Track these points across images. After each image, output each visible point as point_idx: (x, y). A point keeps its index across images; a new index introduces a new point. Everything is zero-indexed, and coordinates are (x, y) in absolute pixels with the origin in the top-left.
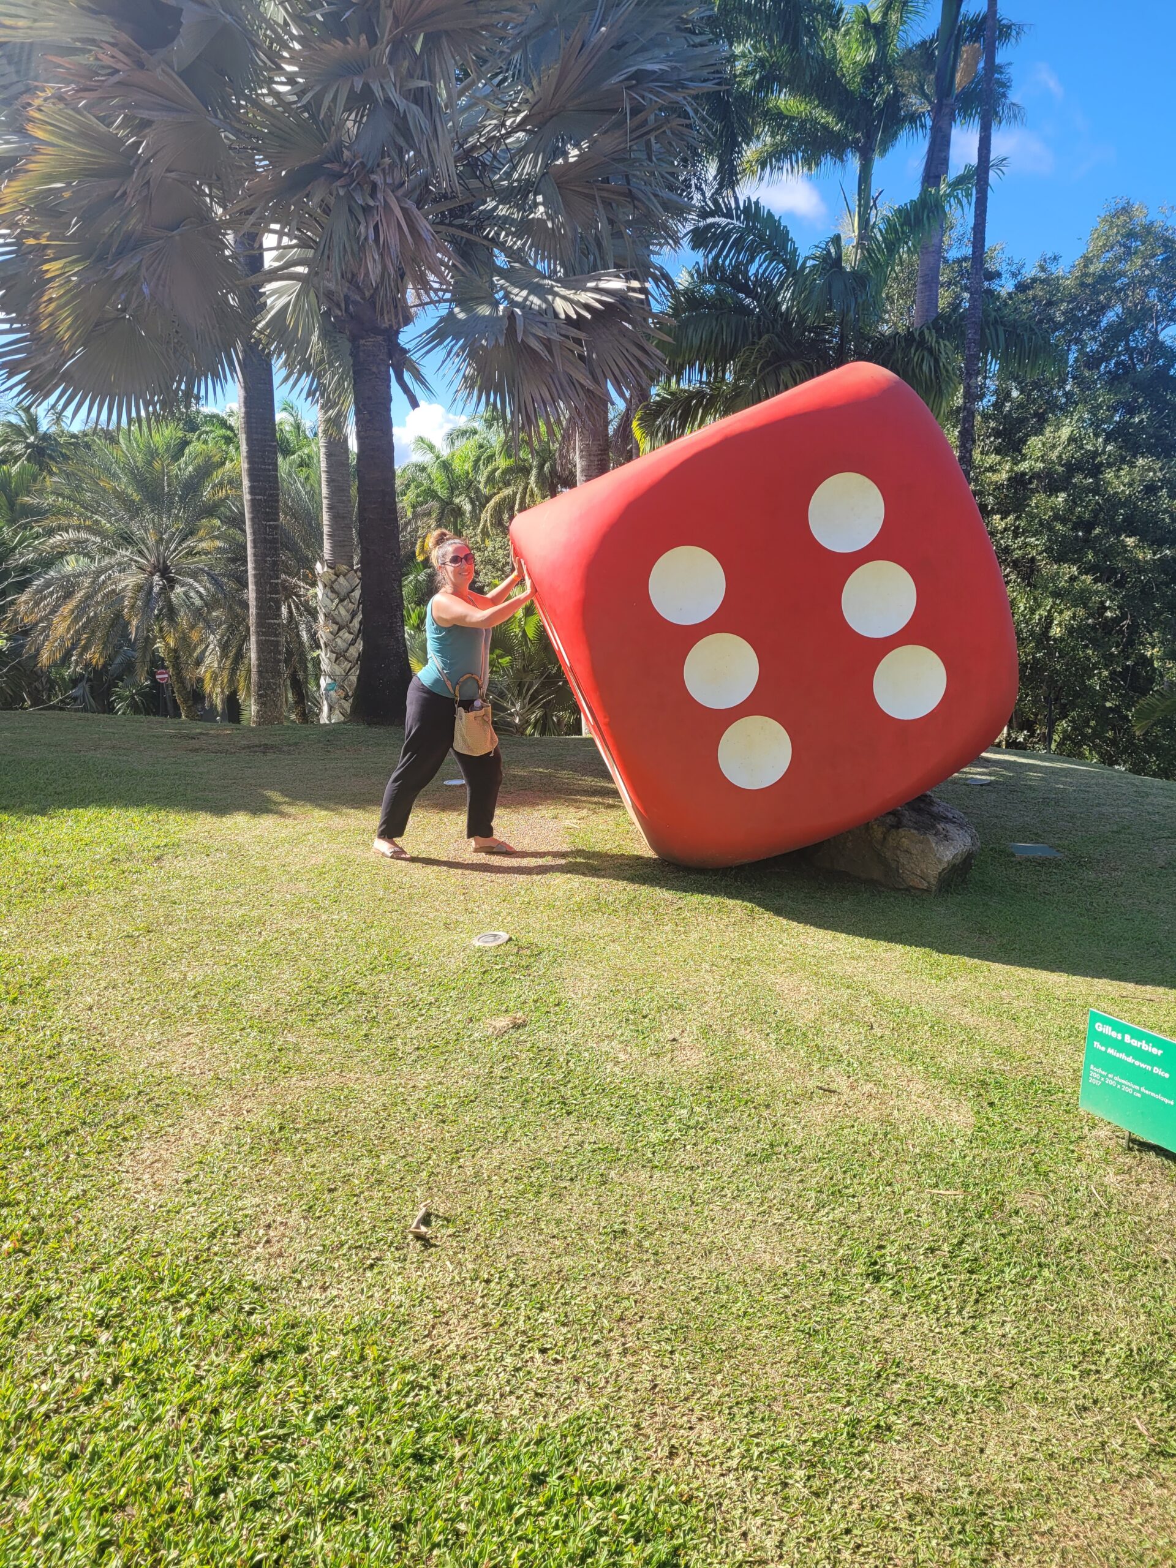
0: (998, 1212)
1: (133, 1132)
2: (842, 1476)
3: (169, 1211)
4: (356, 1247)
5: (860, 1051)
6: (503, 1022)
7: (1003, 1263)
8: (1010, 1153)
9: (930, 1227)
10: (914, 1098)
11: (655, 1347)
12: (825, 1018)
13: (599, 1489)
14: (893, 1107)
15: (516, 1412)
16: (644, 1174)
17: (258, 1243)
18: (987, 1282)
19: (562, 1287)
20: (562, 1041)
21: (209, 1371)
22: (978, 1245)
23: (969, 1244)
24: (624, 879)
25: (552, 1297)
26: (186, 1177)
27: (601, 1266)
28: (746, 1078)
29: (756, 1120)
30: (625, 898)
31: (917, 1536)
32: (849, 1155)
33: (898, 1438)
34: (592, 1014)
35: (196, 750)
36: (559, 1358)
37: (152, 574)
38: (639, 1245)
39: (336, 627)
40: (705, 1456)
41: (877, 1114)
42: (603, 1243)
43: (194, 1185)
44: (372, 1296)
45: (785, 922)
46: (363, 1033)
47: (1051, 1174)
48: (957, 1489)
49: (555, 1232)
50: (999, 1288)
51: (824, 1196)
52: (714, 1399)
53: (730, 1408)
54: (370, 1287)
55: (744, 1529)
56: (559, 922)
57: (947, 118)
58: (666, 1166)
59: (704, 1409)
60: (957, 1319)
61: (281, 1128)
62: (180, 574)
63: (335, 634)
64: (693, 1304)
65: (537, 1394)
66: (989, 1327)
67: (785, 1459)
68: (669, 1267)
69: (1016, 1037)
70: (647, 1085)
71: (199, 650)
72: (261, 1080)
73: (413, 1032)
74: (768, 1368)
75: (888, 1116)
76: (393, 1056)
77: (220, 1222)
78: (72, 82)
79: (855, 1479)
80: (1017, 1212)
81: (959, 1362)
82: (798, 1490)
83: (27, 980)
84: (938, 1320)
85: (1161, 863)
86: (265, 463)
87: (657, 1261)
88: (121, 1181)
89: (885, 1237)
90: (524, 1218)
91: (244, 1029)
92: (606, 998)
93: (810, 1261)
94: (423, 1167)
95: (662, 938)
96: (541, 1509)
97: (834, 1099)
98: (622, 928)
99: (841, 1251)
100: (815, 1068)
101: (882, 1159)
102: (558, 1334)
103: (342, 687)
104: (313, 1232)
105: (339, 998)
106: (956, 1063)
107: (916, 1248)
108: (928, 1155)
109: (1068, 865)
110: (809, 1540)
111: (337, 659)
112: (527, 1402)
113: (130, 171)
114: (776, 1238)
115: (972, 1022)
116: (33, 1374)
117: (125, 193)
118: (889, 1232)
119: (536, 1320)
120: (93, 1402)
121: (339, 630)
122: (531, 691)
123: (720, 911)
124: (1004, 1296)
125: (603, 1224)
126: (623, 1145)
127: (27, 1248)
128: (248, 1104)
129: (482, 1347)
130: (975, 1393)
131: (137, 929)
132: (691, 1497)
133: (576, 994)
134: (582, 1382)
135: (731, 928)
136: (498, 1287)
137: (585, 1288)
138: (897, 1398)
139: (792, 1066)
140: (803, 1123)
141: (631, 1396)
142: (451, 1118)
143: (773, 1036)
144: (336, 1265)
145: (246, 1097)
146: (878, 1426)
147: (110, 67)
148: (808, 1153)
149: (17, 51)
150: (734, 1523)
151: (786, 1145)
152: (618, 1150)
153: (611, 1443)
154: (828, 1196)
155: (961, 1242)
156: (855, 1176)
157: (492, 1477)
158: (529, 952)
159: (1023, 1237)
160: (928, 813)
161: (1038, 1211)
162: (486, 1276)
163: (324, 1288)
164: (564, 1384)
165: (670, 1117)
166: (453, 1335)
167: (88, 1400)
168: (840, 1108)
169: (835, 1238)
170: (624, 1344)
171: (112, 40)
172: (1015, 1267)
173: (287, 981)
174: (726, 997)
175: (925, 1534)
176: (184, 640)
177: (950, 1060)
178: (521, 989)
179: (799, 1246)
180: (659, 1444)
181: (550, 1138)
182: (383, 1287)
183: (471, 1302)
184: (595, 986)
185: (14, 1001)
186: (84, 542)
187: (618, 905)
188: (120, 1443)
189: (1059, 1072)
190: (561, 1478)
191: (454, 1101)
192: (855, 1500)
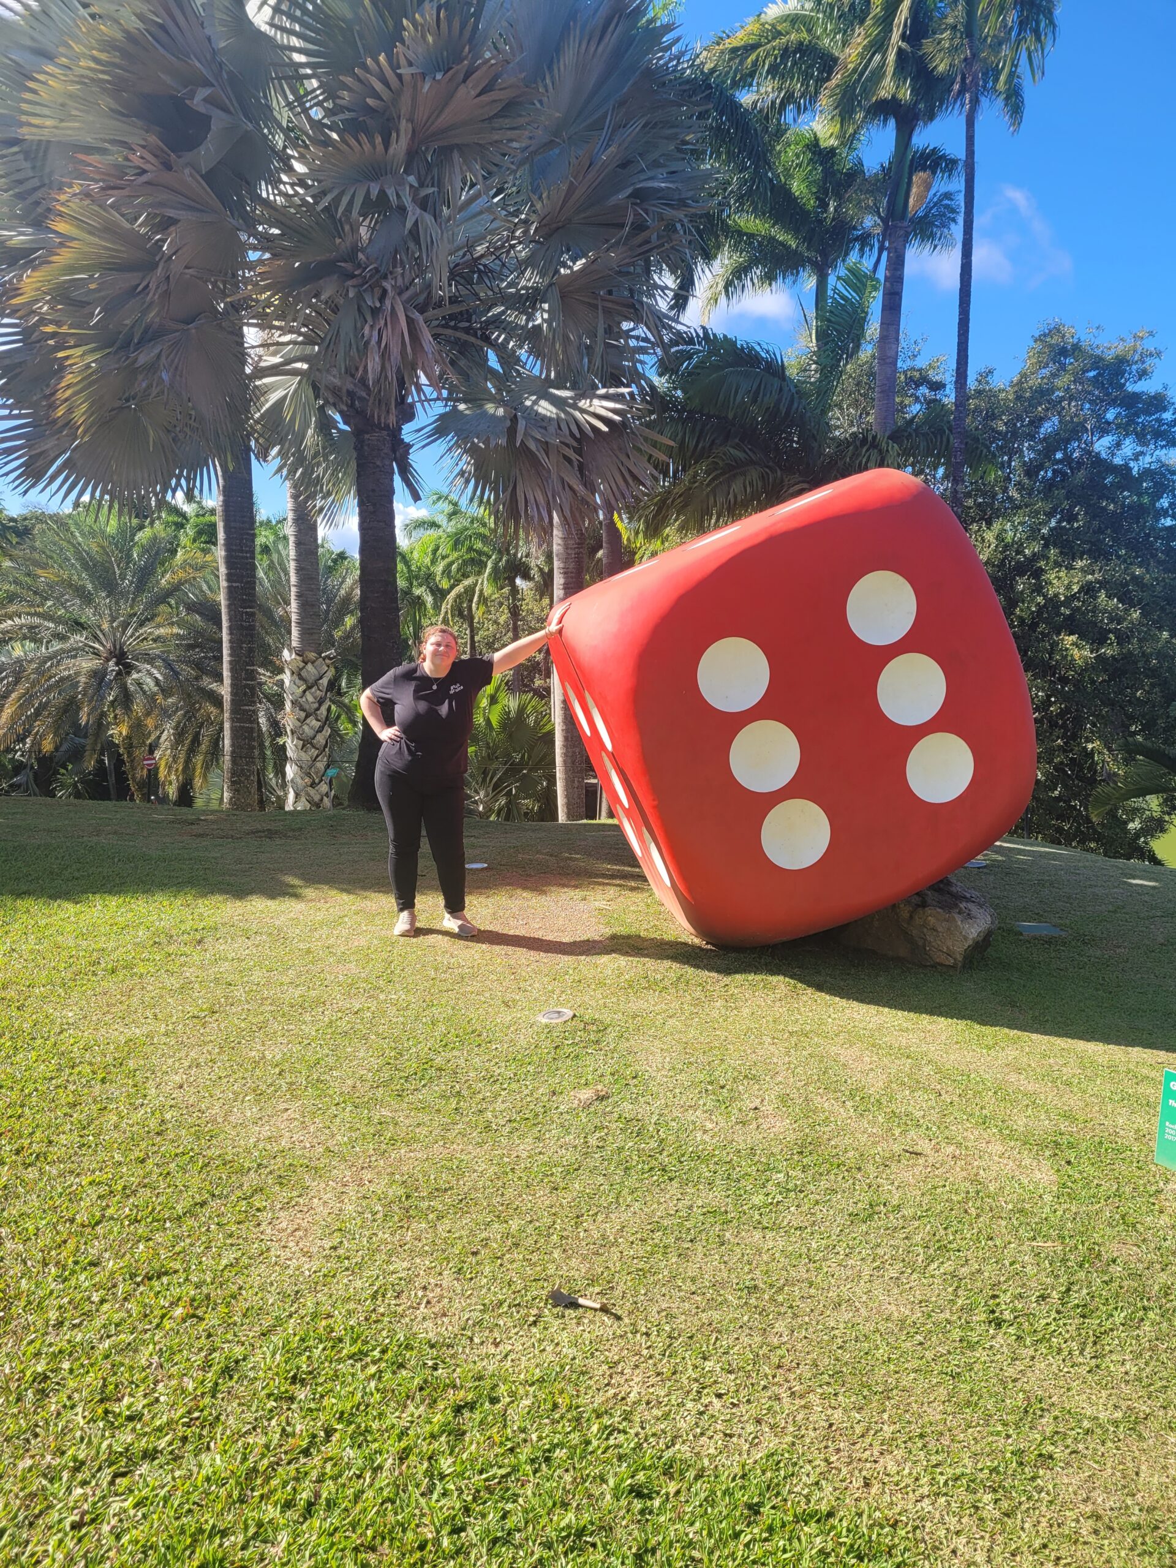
0: (1097, 1261)
1: (264, 1204)
2: (1024, 1499)
3: (325, 1276)
4: (515, 1306)
5: (935, 1116)
6: (586, 1094)
7: (1110, 1307)
8: (1097, 1206)
9: (1036, 1276)
10: (996, 1158)
11: (819, 1390)
12: (894, 1085)
13: (812, 1517)
14: (979, 1167)
15: (712, 1451)
16: (757, 1235)
17: (419, 1304)
18: (1100, 1325)
19: (717, 1339)
20: (648, 1111)
21: (412, 1422)
22: (1085, 1291)
23: (1076, 1292)
24: (668, 957)
25: (711, 1347)
26: (330, 1244)
27: (746, 1318)
28: (833, 1143)
29: (851, 1181)
30: (672, 975)
31: (1106, 1547)
32: (946, 1213)
33: (1062, 1465)
34: (671, 1086)
35: (201, 835)
36: (735, 1401)
37: (108, 660)
38: (772, 1299)
39: (303, 714)
40: (897, 1485)
41: (964, 1174)
42: (739, 1298)
43: (341, 1252)
44: (544, 1350)
45: (828, 997)
46: (454, 1106)
47: (1138, 1226)
48: (1127, 1507)
49: (693, 1289)
50: (1112, 1330)
51: (931, 1251)
52: (888, 1435)
53: (905, 1442)
54: (540, 1341)
55: (952, 1547)
56: (614, 1000)
57: (901, 239)
58: (776, 1227)
59: (882, 1444)
60: (1081, 1360)
61: (408, 1197)
62: (137, 660)
63: (303, 721)
64: (840, 1351)
65: (726, 1435)
66: (1112, 1365)
67: (969, 1486)
68: (807, 1319)
69: (1073, 1101)
70: (739, 1152)
71: (153, 737)
72: (372, 1152)
73: (499, 1106)
74: (925, 1408)
75: (976, 1175)
76: (488, 1128)
77: (377, 1284)
78: (100, 181)
79: (1037, 1501)
80: (1114, 1261)
81: (1094, 1397)
82: (990, 1511)
83: (109, 1059)
84: (1064, 1360)
85: (1161, 940)
86: (242, 551)
87: (794, 1314)
88: (268, 1250)
89: (996, 1288)
90: (661, 1276)
91: (338, 1104)
92: (682, 1071)
93: (933, 1311)
94: (551, 1231)
95: (715, 1014)
96: (764, 1535)
97: (921, 1161)
98: (675, 1005)
99: (960, 1302)
100: (897, 1132)
101: (978, 1216)
102: (728, 1382)
103: (309, 775)
104: (469, 1292)
105: (419, 1075)
106: (1026, 1126)
107: (1028, 1297)
108: (1021, 1211)
109: (1073, 943)
110: (1013, 1555)
111: (303, 746)
112: (720, 1442)
113: (154, 266)
114: (896, 1291)
115: (1030, 1088)
116: (244, 1430)
117: (147, 286)
118: (999, 1282)
119: (703, 1369)
120: (311, 1454)
121: (307, 717)
122: (495, 779)
123: (764, 987)
124: (1119, 1337)
125: (735, 1281)
126: (730, 1208)
127: (200, 1313)
128: (367, 1175)
129: (663, 1394)
130: (1116, 1423)
131: (202, 1010)
132: (896, 1522)
133: (651, 1067)
134: (763, 1423)
135: (778, 1004)
136: (659, 1339)
137: (738, 1339)
138: (1049, 1431)
139: (874, 1131)
140: (896, 1184)
141: (812, 1434)
142: (562, 1185)
143: (849, 1104)
144: (501, 1323)
145: (363, 1168)
146: (1040, 1455)
147: (139, 168)
148: (908, 1212)
149: (34, 148)
150: (941, 1543)
151: (885, 1205)
152: (726, 1212)
153: (808, 1475)
154: (935, 1251)
155: (1068, 1290)
156: (956, 1232)
157: (709, 1509)
158: (595, 1028)
159: (1125, 1283)
160: (949, 893)
161: (1133, 1259)
162: (644, 1330)
163: (496, 1345)
164: (748, 1425)
165: (768, 1181)
166: (631, 1384)
167: (306, 1452)
168: (929, 1169)
169: (950, 1290)
170: (790, 1389)
171: (143, 143)
172: (1122, 1311)
173: (364, 1059)
174: (795, 1068)
175: (1112, 1547)
176: (138, 726)
177: (1019, 1123)
178: (594, 1063)
179: (920, 1298)
180: (852, 1476)
181: (660, 1203)
182: (552, 1341)
183: (640, 1355)
184: (668, 1059)
185: (103, 1081)
186: (37, 627)
187: (667, 983)
188: (352, 1490)
189: (1122, 1132)
190: (773, 1507)
191: (560, 1170)
192: (1042, 1519)
